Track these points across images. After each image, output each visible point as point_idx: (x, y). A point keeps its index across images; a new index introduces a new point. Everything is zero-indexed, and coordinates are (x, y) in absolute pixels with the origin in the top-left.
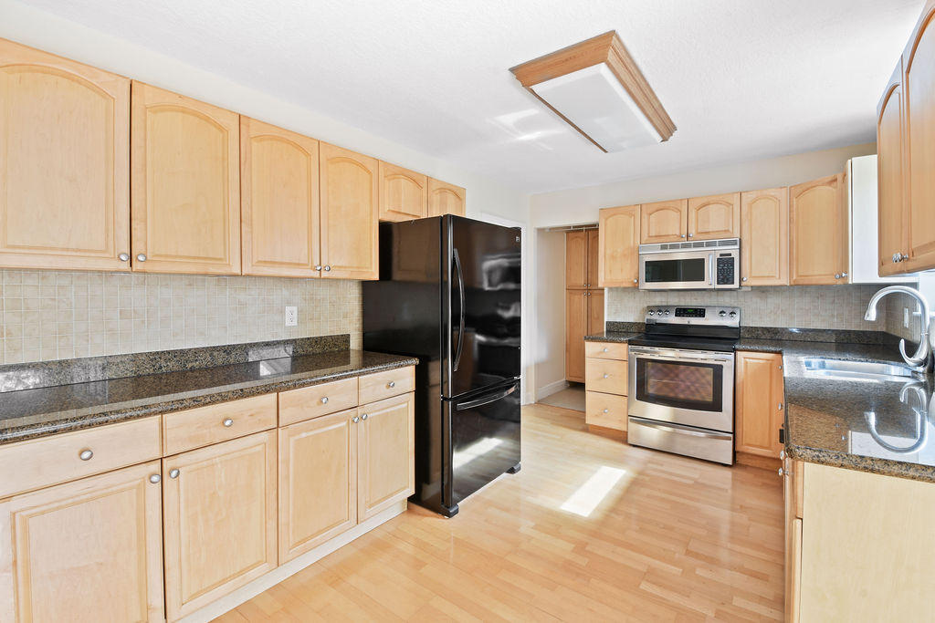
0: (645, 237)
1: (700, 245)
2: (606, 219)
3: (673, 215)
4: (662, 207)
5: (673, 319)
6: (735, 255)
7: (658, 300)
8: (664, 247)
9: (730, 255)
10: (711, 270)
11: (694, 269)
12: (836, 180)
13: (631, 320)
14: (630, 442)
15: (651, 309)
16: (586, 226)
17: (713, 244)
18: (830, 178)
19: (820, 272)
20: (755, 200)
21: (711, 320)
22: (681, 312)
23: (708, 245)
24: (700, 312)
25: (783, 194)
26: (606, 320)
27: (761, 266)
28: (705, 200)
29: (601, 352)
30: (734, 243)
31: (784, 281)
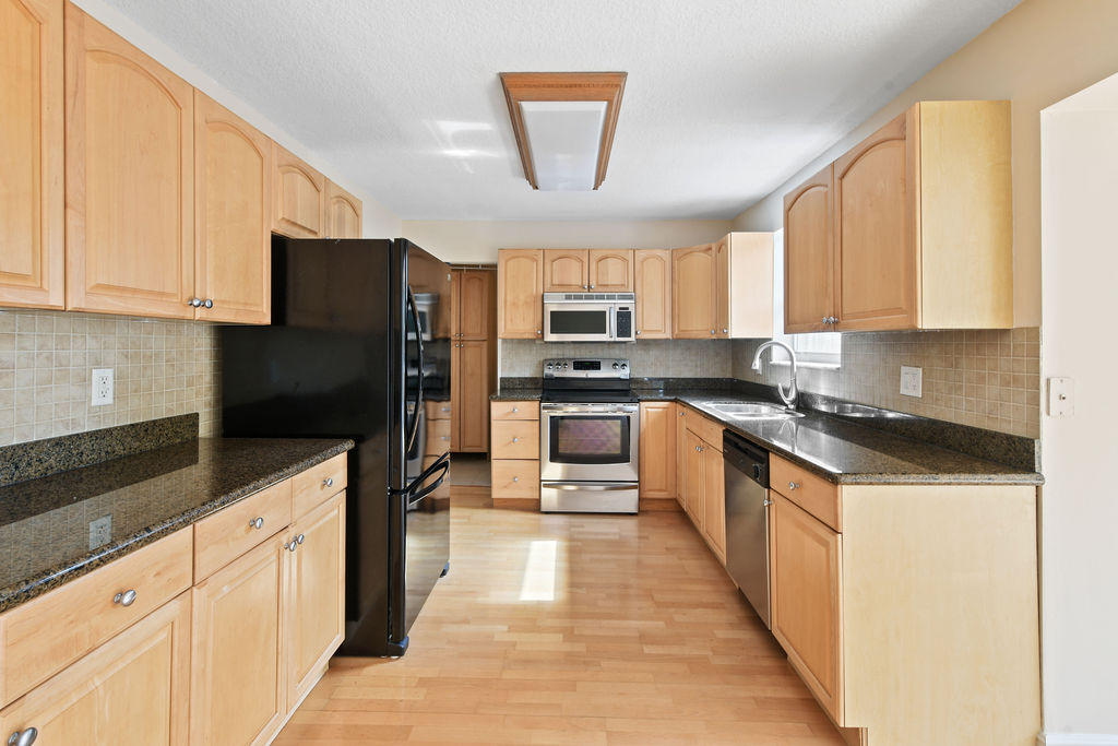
0: (548, 286)
1: (602, 298)
2: (506, 261)
3: (574, 266)
4: (564, 255)
5: (572, 373)
6: (632, 309)
7: (554, 353)
8: (568, 297)
9: (627, 308)
10: (612, 323)
11: (595, 322)
12: (710, 249)
13: (527, 375)
14: (543, 509)
15: (550, 363)
16: (466, 265)
17: (612, 298)
18: (705, 246)
19: (699, 327)
20: (645, 259)
21: (605, 373)
22: (579, 365)
23: (609, 298)
24: (595, 366)
25: (666, 255)
26: (499, 376)
27: (652, 322)
28: (604, 253)
29: (509, 413)
30: (630, 298)
31: (668, 335)
